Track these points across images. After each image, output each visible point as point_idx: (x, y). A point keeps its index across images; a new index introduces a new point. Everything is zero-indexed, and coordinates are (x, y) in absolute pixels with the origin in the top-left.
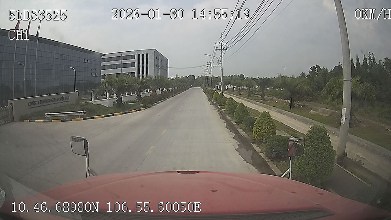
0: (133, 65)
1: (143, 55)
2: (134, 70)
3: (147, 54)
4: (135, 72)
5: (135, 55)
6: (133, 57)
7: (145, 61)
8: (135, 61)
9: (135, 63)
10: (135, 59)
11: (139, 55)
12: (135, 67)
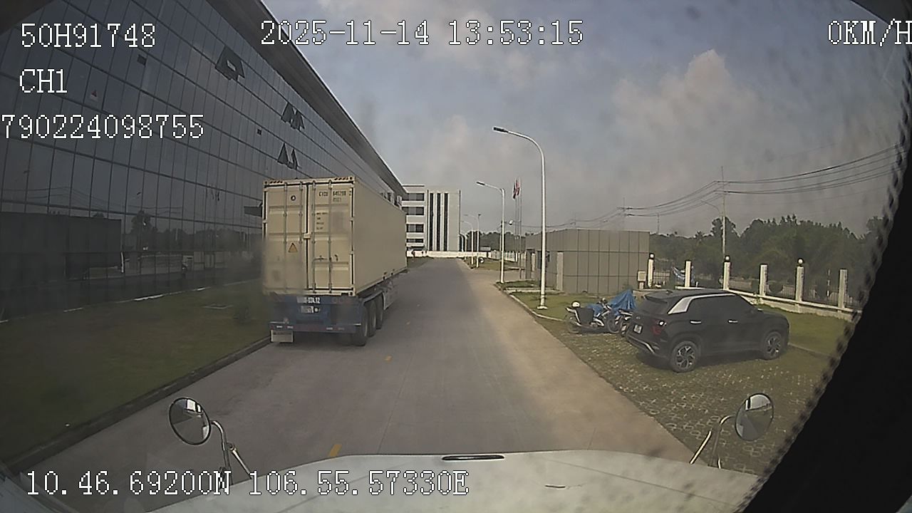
0: (420, 211)
1: (439, 194)
2: (422, 220)
3: (446, 195)
4: (423, 225)
5: (423, 194)
6: (420, 197)
7: (442, 206)
8: (424, 204)
9: (423, 208)
10: (423, 200)
11: (432, 194)
12: (423, 214)
